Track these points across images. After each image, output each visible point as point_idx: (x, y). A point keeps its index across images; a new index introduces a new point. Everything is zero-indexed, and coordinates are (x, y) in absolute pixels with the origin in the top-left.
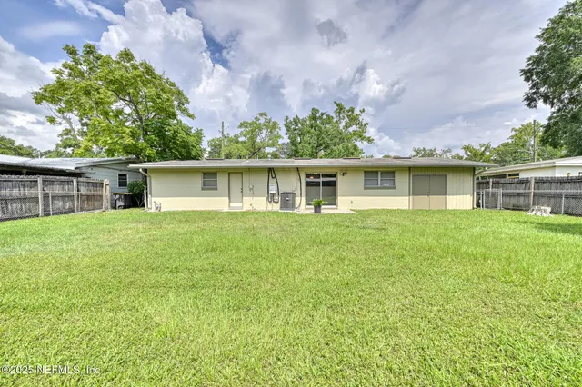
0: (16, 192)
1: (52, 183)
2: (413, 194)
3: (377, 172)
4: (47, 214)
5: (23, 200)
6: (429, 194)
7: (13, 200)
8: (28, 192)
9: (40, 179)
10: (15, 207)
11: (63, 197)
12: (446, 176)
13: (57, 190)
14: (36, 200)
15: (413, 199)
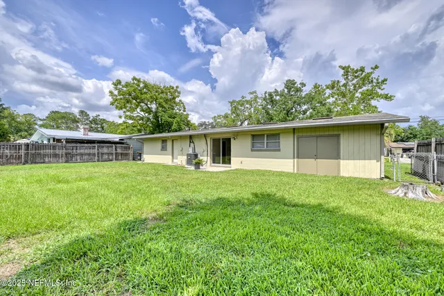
0: (86, 151)
1: (103, 147)
2: (298, 157)
3: (264, 135)
4: (98, 161)
5: (89, 154)
6: (316, 157)
7: (85, 154)
8: (92, 151)
9: (96, 145)
10: (85, 157)
11: (108, 154)
12: (338, 136)
13: (105, 150)
14: (94, 155)
15: (298, 162)
